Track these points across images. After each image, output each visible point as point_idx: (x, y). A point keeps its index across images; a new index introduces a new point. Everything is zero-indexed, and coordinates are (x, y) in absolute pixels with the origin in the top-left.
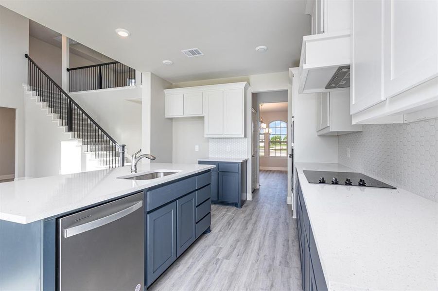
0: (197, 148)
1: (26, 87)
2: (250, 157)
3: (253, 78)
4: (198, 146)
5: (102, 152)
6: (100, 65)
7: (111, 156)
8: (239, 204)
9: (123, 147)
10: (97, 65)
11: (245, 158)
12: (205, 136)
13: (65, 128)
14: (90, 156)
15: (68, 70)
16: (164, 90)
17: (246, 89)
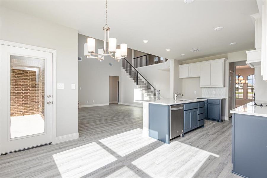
0: (195, 92)
1: (122, 68)
2: (227, 97)
3: (229, 55)
4: (196, 91)
5: (150, 94)
6: (147, 55)
7: (152, 95)
8: (220, 120)
9: (159, 91)
10: (146, 55)
11: (224, 97)
12: (200, 87)
13: (135, 83)
14: (145, 95)
15: (134, 59)
16: (179, 66)
17: (225, 61)
